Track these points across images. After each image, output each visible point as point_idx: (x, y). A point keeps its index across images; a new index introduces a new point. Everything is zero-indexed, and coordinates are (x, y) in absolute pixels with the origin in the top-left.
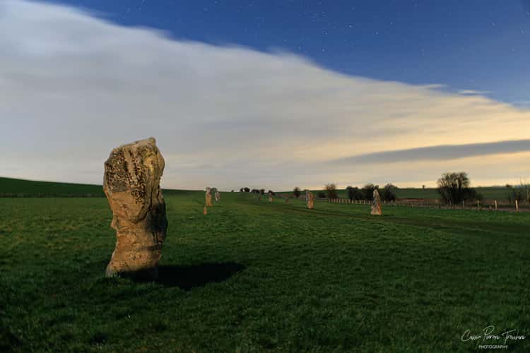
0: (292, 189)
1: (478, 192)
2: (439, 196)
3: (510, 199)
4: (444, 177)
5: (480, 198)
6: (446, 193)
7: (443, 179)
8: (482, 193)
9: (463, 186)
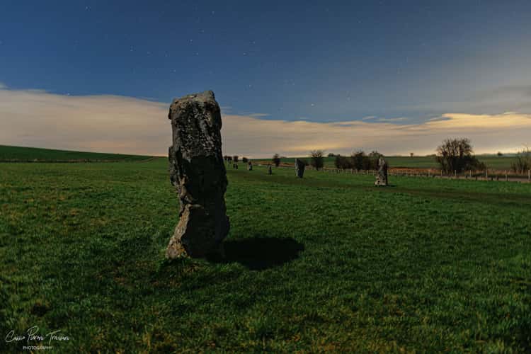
0: (271, 156)
1: (480, 161)
2: (438, 165)
3: (515, 169)
4: (445, 144)
5: (482, 167)
6: (445, 162)
7: (443, 147)
8: (484, 161)
9: (465, 154)
